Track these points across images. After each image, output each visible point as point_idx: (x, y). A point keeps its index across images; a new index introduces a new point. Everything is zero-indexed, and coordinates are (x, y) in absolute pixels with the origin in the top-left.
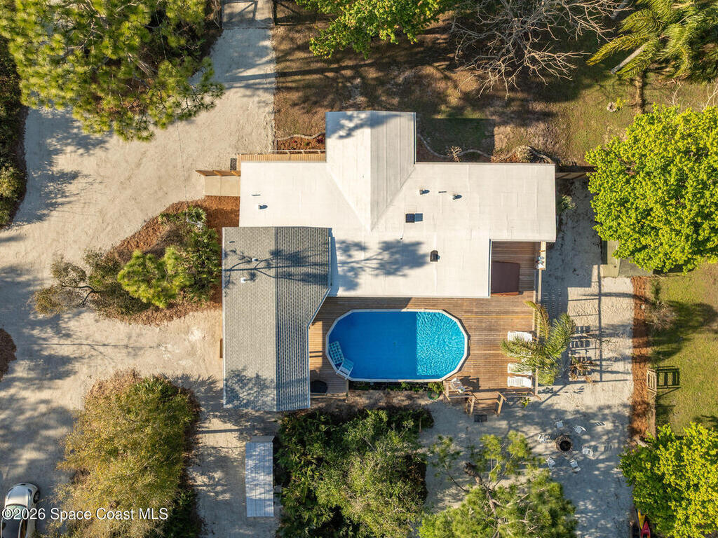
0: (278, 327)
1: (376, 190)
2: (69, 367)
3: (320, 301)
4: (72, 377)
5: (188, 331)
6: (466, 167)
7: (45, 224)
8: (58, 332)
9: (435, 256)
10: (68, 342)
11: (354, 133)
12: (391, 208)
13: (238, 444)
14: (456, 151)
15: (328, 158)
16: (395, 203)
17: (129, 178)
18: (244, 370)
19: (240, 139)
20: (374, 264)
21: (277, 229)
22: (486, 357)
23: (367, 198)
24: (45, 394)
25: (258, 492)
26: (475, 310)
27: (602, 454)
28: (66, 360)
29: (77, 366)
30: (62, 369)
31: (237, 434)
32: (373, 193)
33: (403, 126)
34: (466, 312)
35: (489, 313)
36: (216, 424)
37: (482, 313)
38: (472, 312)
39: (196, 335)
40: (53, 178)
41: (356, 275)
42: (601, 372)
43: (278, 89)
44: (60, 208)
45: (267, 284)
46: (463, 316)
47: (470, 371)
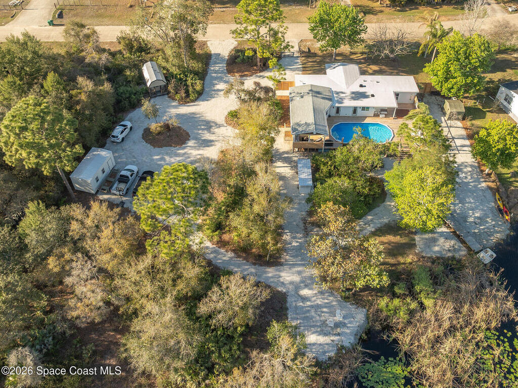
2: (213, 143)
3: (329, 106)
4: (214, 147)
7: (209, 102)
8: (210, 132)
9: (373, 96)
10: (214, 135)
12: (353, 83)
13: (290, 171)
15: (327, 74)
16: (355, 82)
20: (349, 97)
24: (201, 152)
25: (304, 175)
27: (470, 179)
28: (212, 141)
29: (216, 143)
30: (209, 144)
32: (346, 80)
34: (390, 123)
36: (280, 164)
40: (214, 90)
41: (343, 100)
42: (458, 150)
43: (303, 71)
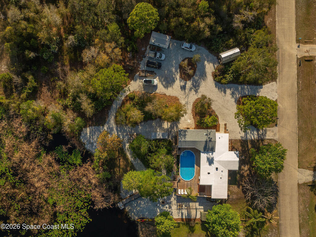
0: (196, 141)
1: (223, 161)
3: (200, 149)
5: (190, 119)
6: (227, 180)
9: (209, 173)
11: (235, 154)
12: (219, 165)
14: (230, 178)
15: (229, 152)
16: (220, 165)
17: (224, 107)
18: (187, 132)
19: (233, 132)
21: (216, 141)
22: (185, 185)
23: (221, 160)
26: (195, 183)
31: (167, 128)
32: (222, 161)
33: (236, 167)
34: (194, 181)
35: (194, 185)
36: (169, 124)
37: (194, 184)
38: (194, 182)
39: (189, 121)
44: (218, 90)
45: (204, 139)
46: (194, 180)
47: (181, 181)
